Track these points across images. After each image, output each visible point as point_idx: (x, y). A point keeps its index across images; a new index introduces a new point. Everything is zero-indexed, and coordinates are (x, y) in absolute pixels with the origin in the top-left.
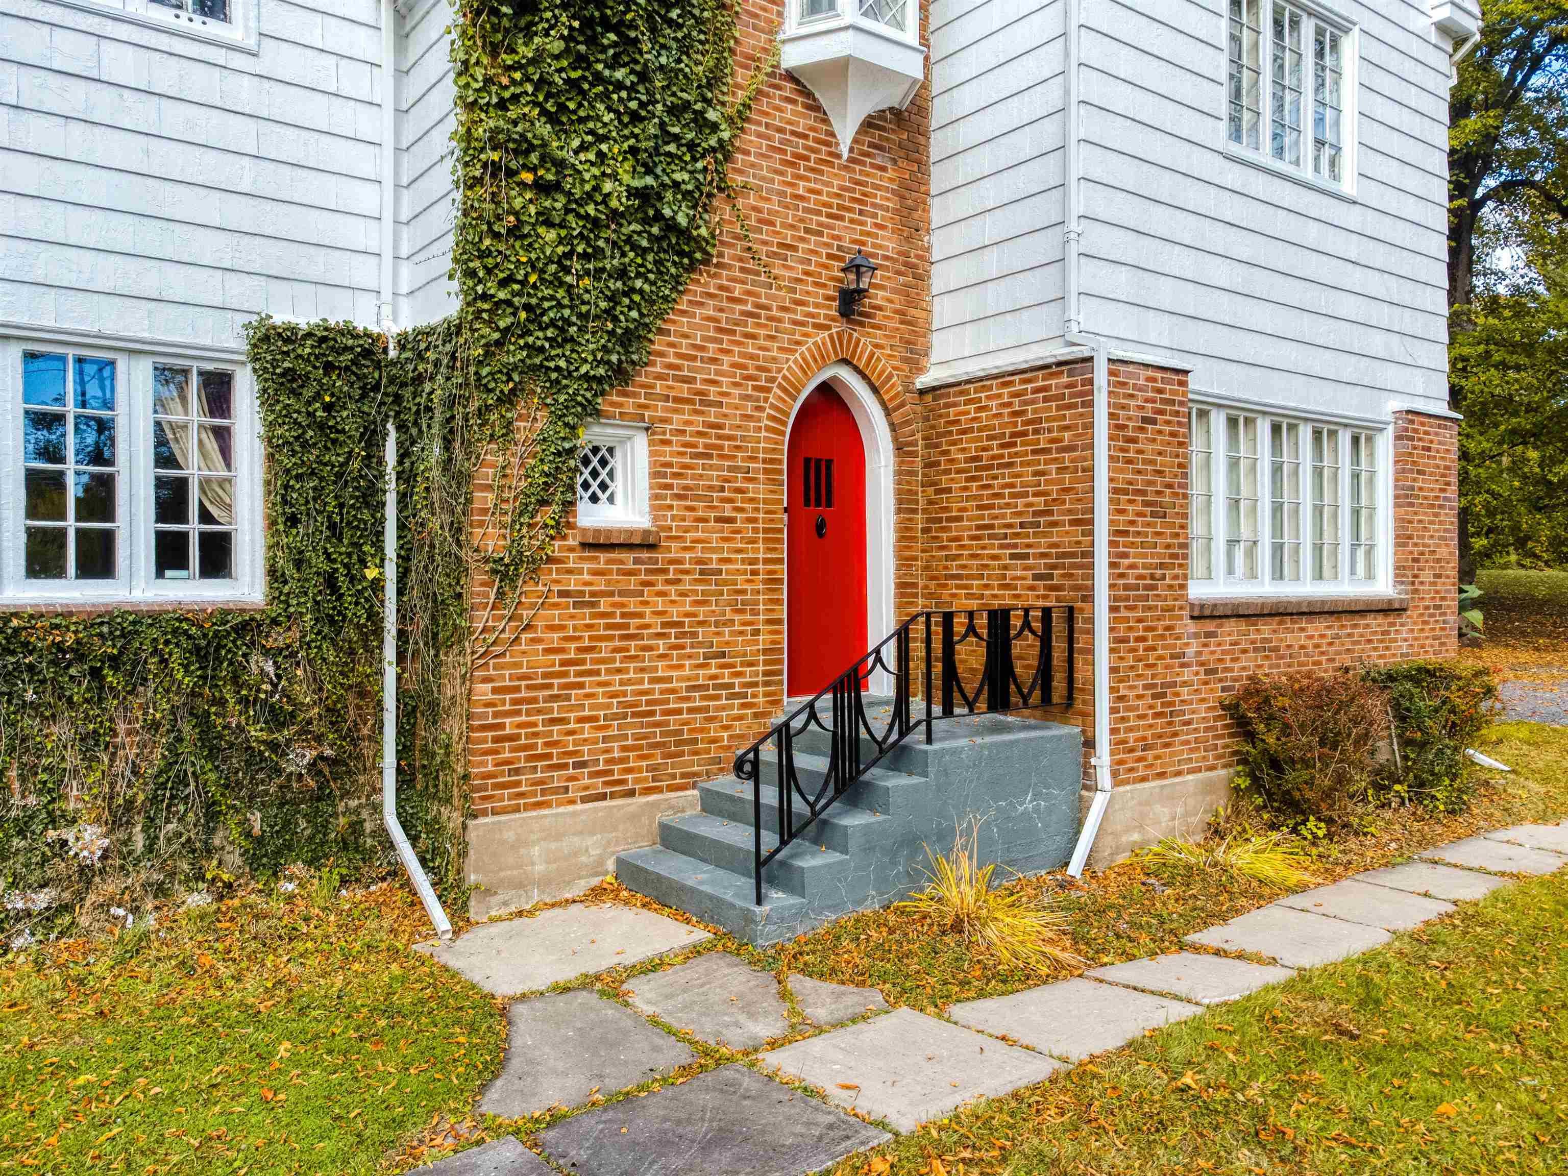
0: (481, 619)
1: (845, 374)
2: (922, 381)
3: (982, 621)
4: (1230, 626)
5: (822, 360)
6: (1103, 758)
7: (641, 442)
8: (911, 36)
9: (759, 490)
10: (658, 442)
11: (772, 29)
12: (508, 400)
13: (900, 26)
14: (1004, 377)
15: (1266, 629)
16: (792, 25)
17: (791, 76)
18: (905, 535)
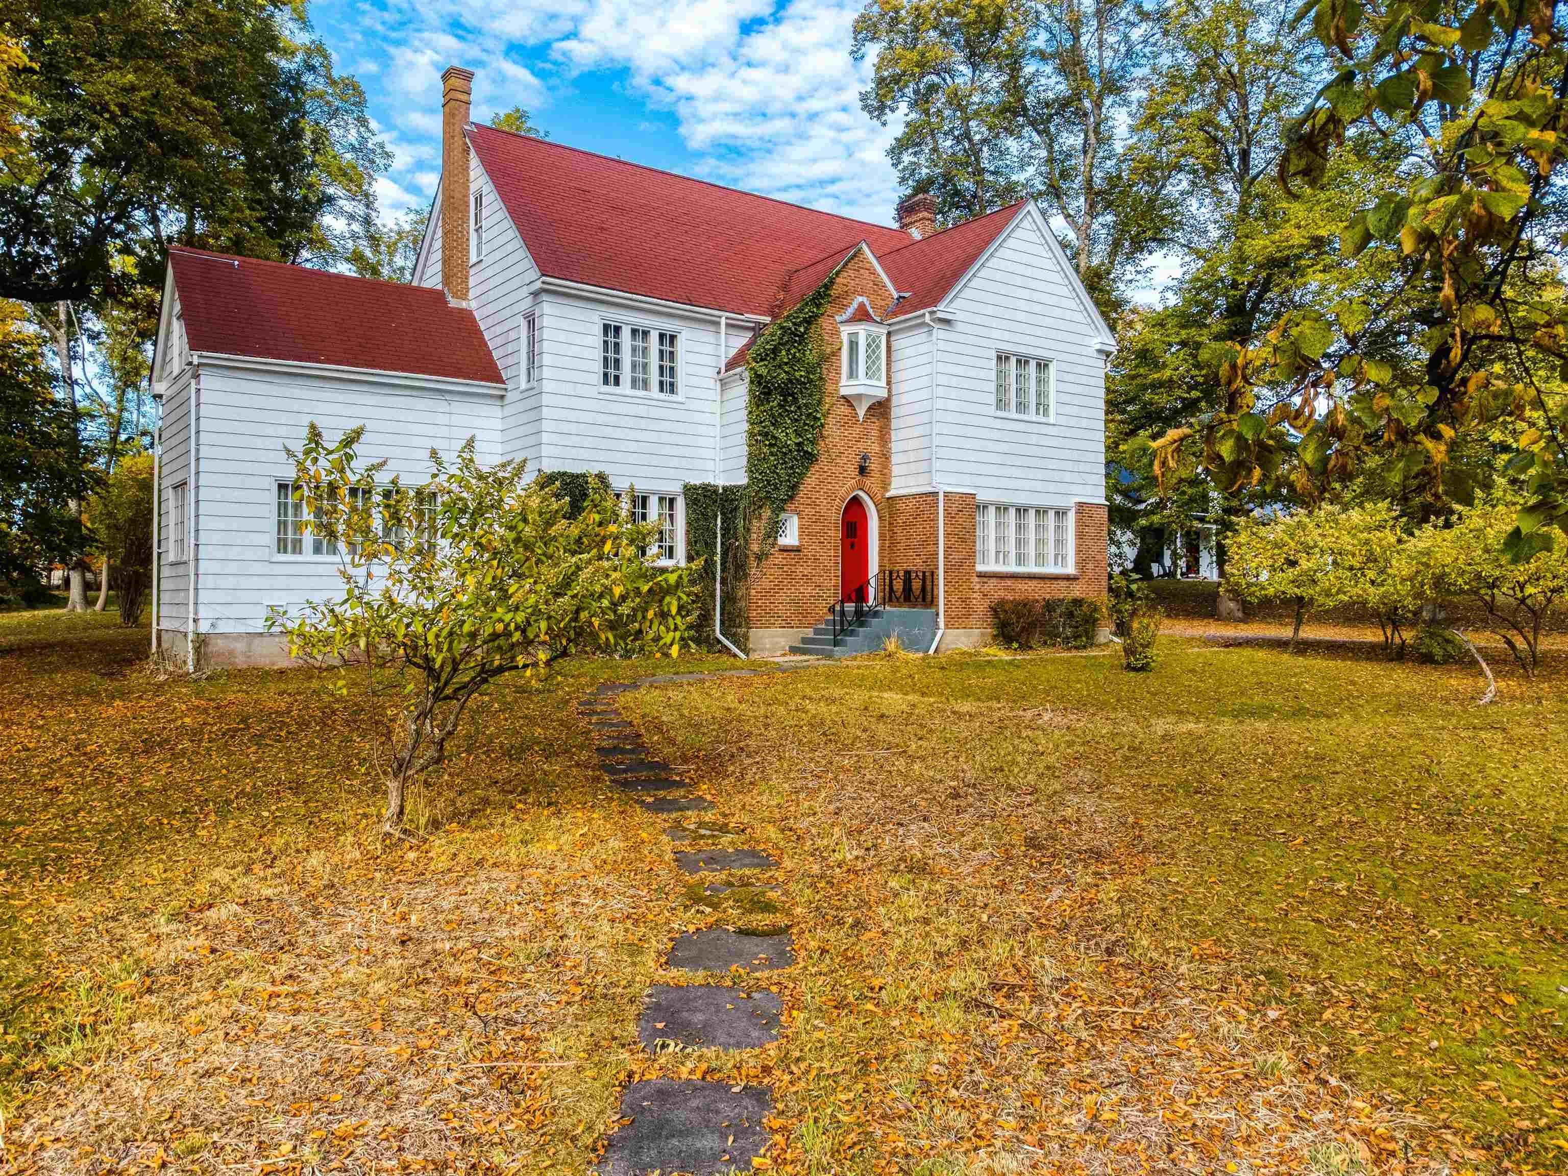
0: (753, 571)
1: (861, 493)
2: (888, 495)
3: (902, 574)
4: (994, 580)
5: (853, 490)
6: (941, 620)
7: (795, 519)
8: (883, 383)
9: (832, 533)
10: (801, 518)
11: (837, 382)
12: (760, 507)
13: (879, 379)
14: (914, 496)
15: (1009, 582)
16: (844, 381)
17: (843, 397)
18: (882, 549)
